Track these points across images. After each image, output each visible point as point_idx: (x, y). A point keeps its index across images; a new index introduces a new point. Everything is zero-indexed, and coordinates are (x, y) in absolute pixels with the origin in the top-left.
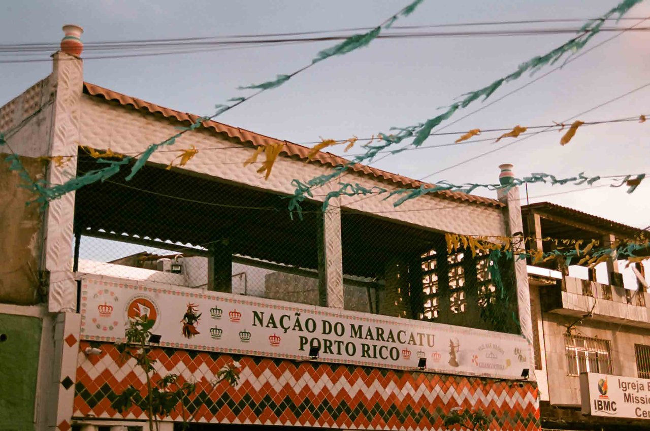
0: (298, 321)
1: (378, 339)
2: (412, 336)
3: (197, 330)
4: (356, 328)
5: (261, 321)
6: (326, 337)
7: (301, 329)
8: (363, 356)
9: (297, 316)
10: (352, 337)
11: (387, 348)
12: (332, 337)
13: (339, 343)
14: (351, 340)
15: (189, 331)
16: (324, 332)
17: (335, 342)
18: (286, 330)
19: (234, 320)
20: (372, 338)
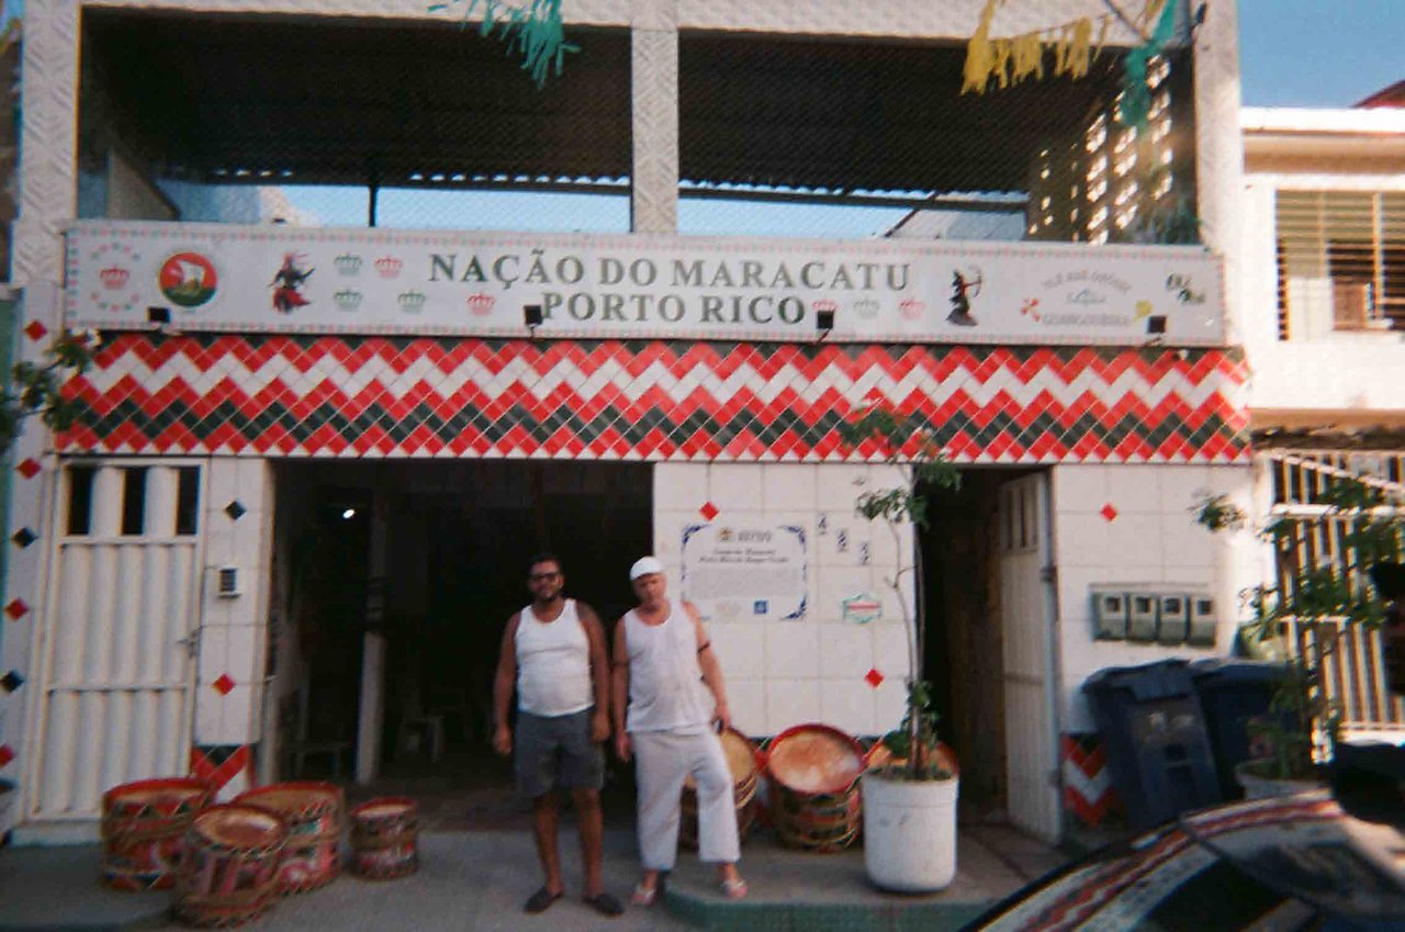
0: (538, 264)
1: (746, 284)
2: (842, 271)
3: (305, 297)
4: (688, 266)
5: (449, 272)
6: (609, 289)
7: (545, 279)
8: (706, 318)
9: (536, 256)
10: (675, 284)
11: (770, 300)
12: (626, 288)
13: (642, 299)
14: (675, 291)
15: (287, 298)
16: (605, 280)
17: (633, 297)
18: (508, 284)
19: (386, 274)
20: (729, 284)
